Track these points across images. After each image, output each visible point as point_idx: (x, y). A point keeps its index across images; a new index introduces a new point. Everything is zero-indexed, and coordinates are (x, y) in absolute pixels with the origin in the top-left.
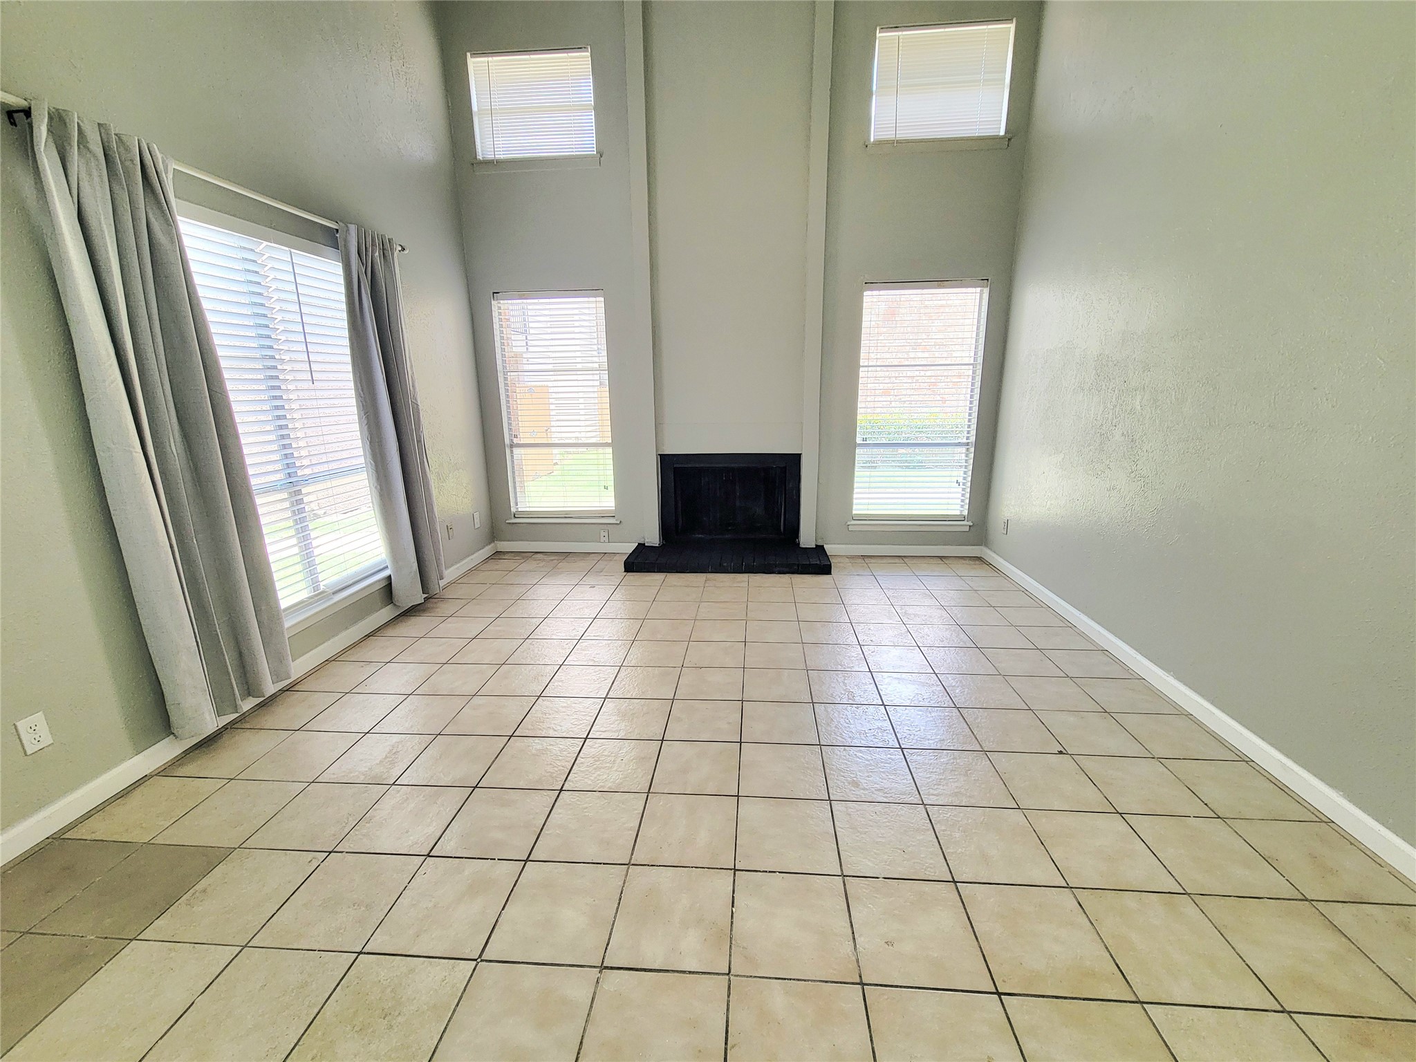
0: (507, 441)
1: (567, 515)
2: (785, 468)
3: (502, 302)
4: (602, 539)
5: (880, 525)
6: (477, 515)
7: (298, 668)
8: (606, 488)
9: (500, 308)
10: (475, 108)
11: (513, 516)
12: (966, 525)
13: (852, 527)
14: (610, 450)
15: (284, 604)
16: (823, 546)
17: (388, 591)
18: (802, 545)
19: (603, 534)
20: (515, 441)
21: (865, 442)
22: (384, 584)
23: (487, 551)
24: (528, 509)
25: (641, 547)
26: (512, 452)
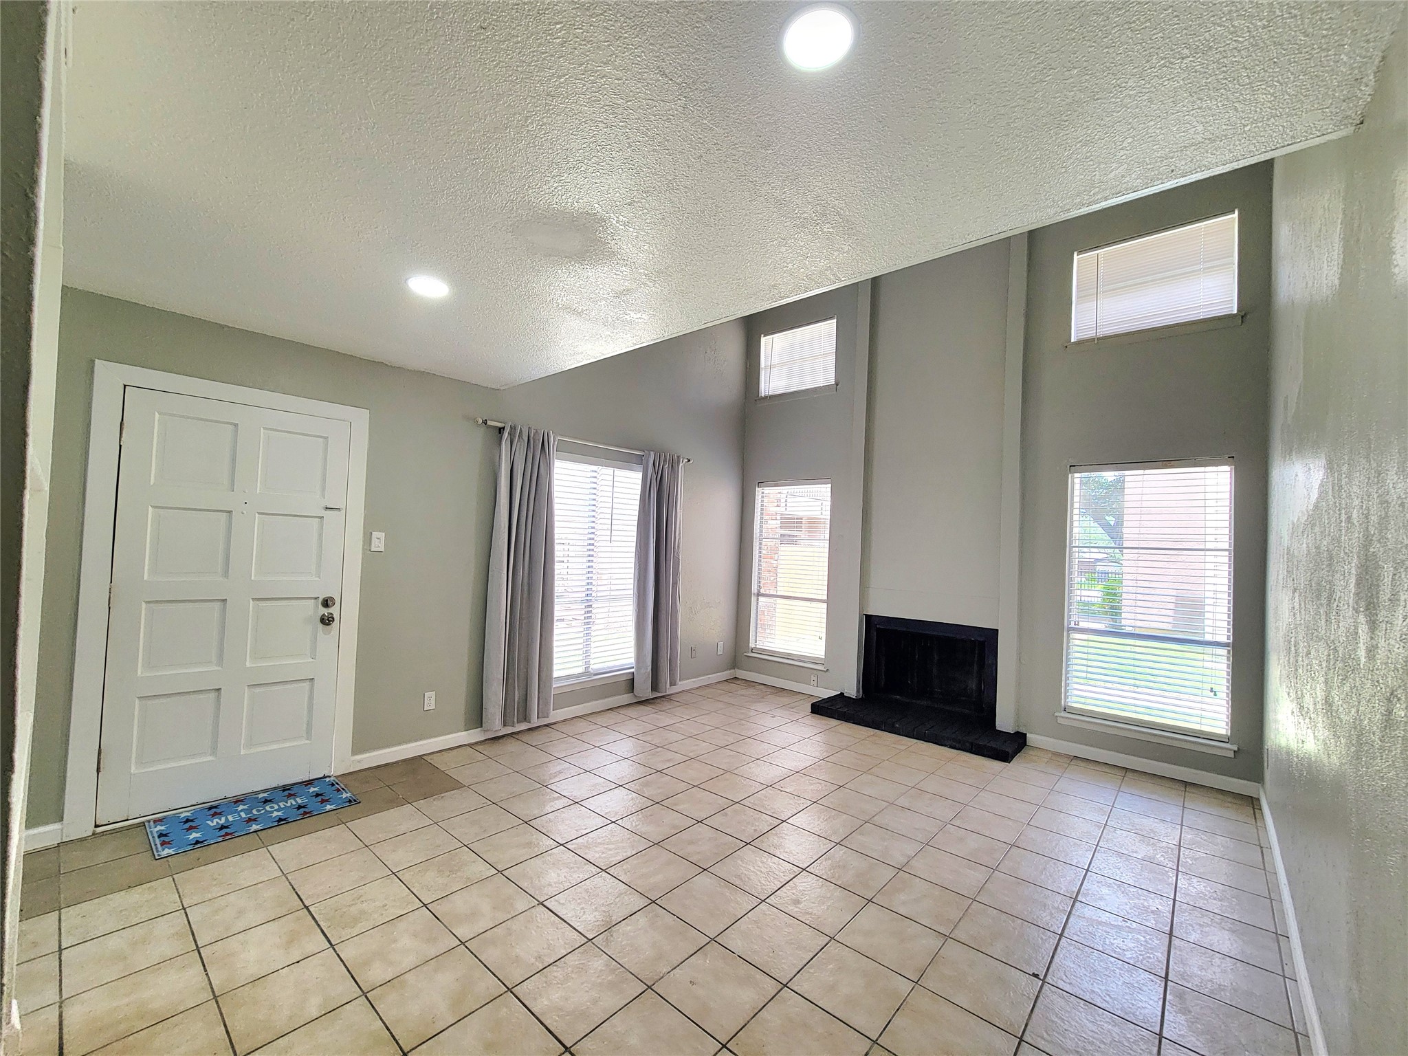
0: (754, 589)
1: (789, 656)
2: (984, 642)
3: (765, 488)
4: (812, 683)
5: (1095, 723)
6: (721, 644)
7: (556, 715)
8: (820, 638)
9: (763, 493)
10: (762, 365)
11: (750, 651)
12: (1231, 750)
13: (1062, 719)
14: (825, 605)
15: (556, 674)
16: (1026, 734)
17: (631, 684)
18: (999, 727)
19: (813, 678)
20: (762, 591)
21: (1077, 626)
22: (630, 677)
23: (726, 674)
24: (764, 648)
25: (842, 694)
26: (758, 599)
